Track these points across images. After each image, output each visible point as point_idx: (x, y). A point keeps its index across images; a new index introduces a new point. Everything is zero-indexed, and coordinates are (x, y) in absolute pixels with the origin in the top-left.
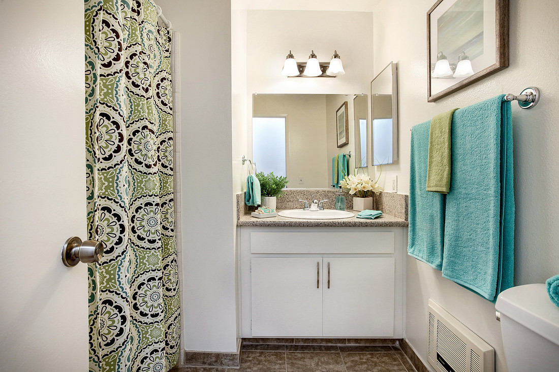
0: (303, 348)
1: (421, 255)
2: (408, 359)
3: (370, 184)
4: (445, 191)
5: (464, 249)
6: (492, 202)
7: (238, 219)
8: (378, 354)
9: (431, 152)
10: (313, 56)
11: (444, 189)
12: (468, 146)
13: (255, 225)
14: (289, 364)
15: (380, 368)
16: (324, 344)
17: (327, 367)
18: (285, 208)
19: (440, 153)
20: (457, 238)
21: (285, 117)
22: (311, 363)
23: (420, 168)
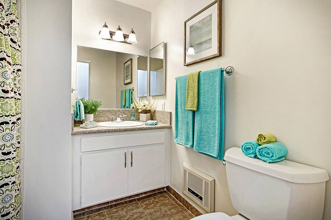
0: (115, 205)
1: (181, 142)
2: (172, 195)
3: (149, 106)
4: (195, 110)
5: (204, 137)
6: (217, 114)
7: (73, 130)
8: (157, 197)
9: (188, 91)
10: (120, 29)
11: (195, 109)
12: (206, 89)
13: (85, 133)
14: (109, 217)
15: (160, 204)
16: (128, 200)
17: (132, 212)
18: (99, 121)
19: (193, 92)
20: (201, 132)
21: (89, 63)
22: (122, 213)
23: (181, 98)
